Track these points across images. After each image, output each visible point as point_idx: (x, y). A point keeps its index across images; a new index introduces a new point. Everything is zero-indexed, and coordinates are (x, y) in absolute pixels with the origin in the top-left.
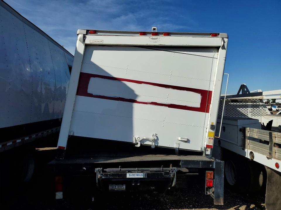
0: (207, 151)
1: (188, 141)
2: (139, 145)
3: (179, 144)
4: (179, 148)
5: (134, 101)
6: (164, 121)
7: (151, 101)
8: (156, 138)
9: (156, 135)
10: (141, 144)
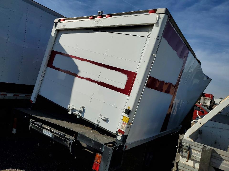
0: (119, 136)
1: (106, 120)
2: (70, 113)
3: (99, 121)
4: (98, 125)
5: (76, 75)
6: (92, 96)
7: (86, 77)
8: (82, 110)
9: (84, 108)
10: (72, 113)
